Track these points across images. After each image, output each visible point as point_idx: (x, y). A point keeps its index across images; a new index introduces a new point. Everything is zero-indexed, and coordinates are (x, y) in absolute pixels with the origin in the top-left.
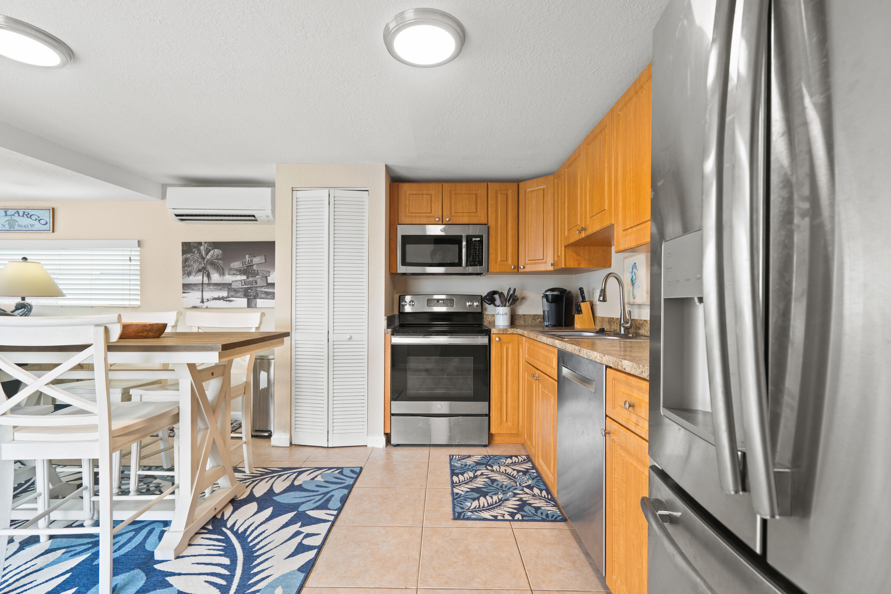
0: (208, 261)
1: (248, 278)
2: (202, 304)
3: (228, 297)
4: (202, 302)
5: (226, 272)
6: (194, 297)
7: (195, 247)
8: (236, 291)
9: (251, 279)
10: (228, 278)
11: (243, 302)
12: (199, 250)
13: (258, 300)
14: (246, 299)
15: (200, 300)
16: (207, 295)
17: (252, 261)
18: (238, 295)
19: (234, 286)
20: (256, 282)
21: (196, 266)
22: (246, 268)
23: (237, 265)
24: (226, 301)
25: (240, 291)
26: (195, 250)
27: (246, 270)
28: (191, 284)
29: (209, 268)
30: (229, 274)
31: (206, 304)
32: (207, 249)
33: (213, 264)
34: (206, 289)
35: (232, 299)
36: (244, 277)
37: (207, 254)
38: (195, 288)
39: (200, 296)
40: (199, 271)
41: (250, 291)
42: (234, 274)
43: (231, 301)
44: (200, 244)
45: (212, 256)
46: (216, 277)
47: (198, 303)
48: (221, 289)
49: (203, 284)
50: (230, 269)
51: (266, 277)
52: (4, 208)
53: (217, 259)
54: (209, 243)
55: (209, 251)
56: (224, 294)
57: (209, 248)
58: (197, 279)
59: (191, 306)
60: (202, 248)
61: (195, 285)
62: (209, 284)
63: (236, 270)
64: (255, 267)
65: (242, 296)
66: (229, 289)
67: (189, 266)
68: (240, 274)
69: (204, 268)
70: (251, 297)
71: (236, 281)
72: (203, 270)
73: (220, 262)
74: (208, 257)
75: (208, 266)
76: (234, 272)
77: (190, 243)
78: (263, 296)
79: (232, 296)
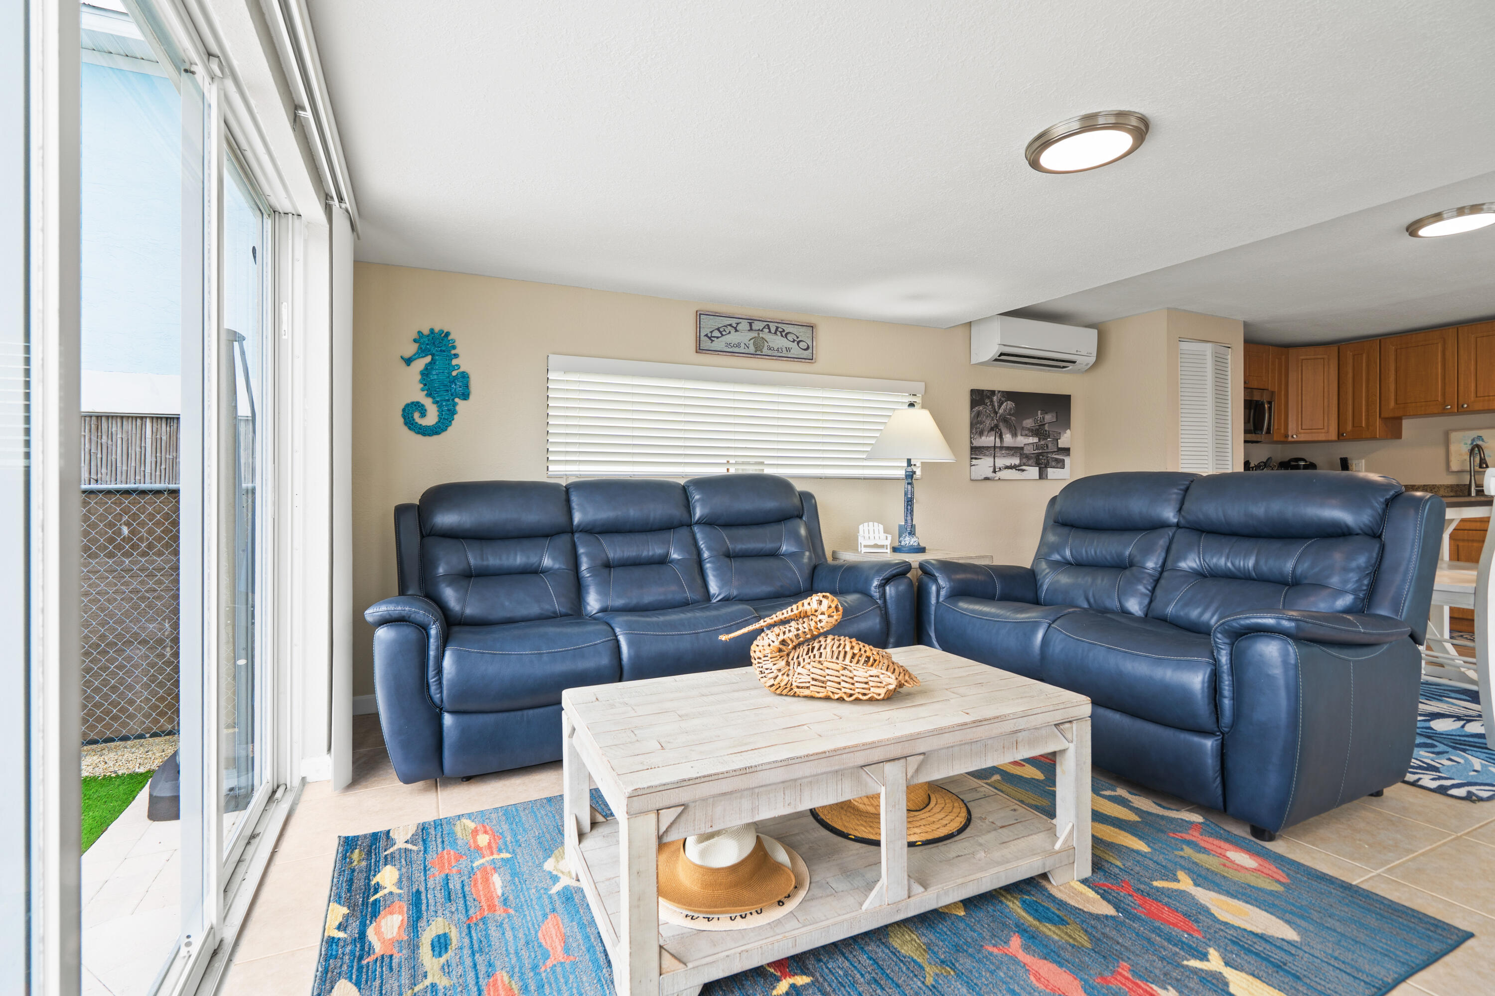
0: (1000, 416)
1: (1039, 441)
2: (994, 474)
3: (1020, 465)
4: (995, 472)
5: (1019, 434)
6: (984, 465)
7: (988, 397)
8: (1028, 457)
9: (1042, 442)
10: (1021, 441)
11: (1033, 472)
12: (992, 401)
13: (1049, 469)
14: (1037, 468)
15: (992, 469)
16: (1001, 462)
17: (1044, 418)
18: (1030, 462)
19: (1026, 451)
20: (1047, 446)
21: (988, 423)
22: (1038, 427)
23: (1029, 423)
24: (1019, 470)
25: (1032, 458)
26: (987, 401)
27: (1038, 430)
28: (983, 447)
29: (1002, 426)
30: (1021, 435)
31: (1000, 475)
32: (1000, 400)
33: (1005, 420)
34: (998, 455)
35: (1024, 467)
36: (1036, 440)
37: (1000, 407)
38: (987, 453)
39: (992, 465)
40: (992, 429)
41: (1041, 457)
42: (1026, 435)
43: (1023, 470)
44: (993, 393)
45: (1005, 411)
46: (1008, 439)
47: (990, 474)
48: (1013, 455)
49: (995, 447)
50: (1023, 428)
51: (1057, 440)
52: (748, 317)
53: (1010, 415)
54: (1003, 392)
55: (1002, 404)
56: (1016, 461)
57: (1003, 399)
58: (988, 440)
59: (982, 477)
60: (995, 398)
61: (988, 448)
62: (1001, 448)
63: (1028, 429)
64: (1046, 427)
65: (1034, 464)
66: (1021, 454)
67: (981, 423)
68: (1032, 436)
69: (996, 426)
70: (1043, 466)
71: (1028, 444)
72: (995, 429)
73: (1013, 418)
74: (1001, 411)
75: (1001, 424)
76: (1027, 432)
77: (983, 391)
78: (1054, 464)
79: (1025, 465)
